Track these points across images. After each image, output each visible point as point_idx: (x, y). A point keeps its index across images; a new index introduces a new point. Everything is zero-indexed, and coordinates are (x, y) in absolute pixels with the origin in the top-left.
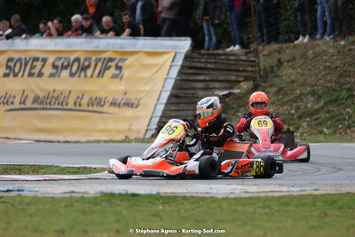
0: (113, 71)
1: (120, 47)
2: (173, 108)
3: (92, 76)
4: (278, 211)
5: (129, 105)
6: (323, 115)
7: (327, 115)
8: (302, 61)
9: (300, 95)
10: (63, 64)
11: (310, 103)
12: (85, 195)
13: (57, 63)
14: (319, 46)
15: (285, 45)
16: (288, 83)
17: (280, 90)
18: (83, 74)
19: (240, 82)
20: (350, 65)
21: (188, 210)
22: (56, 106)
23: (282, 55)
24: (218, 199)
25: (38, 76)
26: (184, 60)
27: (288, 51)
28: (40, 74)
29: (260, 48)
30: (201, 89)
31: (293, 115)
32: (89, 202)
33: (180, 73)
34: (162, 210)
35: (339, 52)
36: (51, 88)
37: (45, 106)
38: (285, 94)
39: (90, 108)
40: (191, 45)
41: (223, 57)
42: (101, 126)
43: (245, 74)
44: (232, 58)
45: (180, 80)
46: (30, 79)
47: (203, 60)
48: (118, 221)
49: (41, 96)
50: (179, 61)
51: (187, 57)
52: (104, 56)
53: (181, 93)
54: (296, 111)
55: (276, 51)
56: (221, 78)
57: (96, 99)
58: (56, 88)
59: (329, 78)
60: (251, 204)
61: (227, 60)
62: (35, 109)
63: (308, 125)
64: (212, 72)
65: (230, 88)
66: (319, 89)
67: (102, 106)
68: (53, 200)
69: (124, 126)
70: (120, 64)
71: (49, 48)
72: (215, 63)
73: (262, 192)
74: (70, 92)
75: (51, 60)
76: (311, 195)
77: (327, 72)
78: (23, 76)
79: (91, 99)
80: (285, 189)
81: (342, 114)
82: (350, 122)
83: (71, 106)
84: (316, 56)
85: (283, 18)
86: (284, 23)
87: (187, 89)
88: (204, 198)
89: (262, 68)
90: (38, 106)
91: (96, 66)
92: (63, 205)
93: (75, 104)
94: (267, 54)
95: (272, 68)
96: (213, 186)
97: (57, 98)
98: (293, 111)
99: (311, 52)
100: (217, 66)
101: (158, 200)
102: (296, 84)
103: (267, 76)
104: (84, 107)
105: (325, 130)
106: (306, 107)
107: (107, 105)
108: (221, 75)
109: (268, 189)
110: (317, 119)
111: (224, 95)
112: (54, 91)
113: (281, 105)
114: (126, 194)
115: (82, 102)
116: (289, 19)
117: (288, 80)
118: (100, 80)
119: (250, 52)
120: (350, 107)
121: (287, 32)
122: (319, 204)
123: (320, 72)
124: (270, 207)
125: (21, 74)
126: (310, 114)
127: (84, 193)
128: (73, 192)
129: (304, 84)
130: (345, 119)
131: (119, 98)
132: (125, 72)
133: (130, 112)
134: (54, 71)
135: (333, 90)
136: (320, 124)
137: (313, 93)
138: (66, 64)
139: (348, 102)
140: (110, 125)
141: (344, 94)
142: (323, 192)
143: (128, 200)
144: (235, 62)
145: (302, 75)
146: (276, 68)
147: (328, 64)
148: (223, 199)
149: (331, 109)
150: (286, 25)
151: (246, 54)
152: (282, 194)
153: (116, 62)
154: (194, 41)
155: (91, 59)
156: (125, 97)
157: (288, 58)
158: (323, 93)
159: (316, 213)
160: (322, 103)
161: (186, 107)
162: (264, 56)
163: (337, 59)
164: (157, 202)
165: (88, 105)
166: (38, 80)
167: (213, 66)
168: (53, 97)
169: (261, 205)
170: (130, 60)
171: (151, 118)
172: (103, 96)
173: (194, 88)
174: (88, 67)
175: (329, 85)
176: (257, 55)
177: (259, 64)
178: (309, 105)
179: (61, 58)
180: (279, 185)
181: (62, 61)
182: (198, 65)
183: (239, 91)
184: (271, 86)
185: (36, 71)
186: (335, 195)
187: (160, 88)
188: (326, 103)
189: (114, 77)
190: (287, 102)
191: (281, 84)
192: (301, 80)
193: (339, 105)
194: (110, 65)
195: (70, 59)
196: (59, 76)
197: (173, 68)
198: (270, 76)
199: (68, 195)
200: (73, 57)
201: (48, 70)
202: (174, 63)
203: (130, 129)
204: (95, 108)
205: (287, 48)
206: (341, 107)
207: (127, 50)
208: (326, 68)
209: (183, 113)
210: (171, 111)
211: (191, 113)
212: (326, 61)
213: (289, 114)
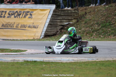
1: (31, 8)
2: (50, 28)
3: (22, 18)
4: (84, 67)
5: (34, 27)
6: (101, 31)
7: (102, 31)
8: (93, 13)
9: (93, 24)
11: (96, 27)
12: (19, 61)
13: (10, 13)
16: (89, 20)
17: (86, 22)
18: (19, 17)
19: (72, 20)
20: (110, 14)
21: (53, 67)
22: (10, 28)
23: (87, 11)
24: (64, 63)
26: (53, 12)
27: (88, 9)
28: (4, 17)
29: (79, 8)
30: (59, 22)
31: (90, 31)
32: (20, 64)
33: (52, 17)
34: (44, 67)
36: (8, 21)
37: (6, 28)
38: (88, 24)
39: (21, 28)
40: (56, 7)
41: (66, 11)
43: (74, 17)
44: (70, 11)
45: (52, 19)
46: (1, 18)
47: (59, 12)
48: (29, 71)
49: (5, 24)
50: (52, 13)
51: (54, 11)
52: (26, 11)
53: (52, 23)
54: (91, 30)
55: (84, 9)
56: (66, 18)
57: (23, 25)
59: (102, 18)
60: (75, 64)
61: (68, 12)
62: (3, 28)
63: (96, 34)
64: (63, 16)
65: (69, 22)
66: (99, 22)
67: (25, 28)
68: (7, 63)
70: (31, 13)
71: (7, 8)
72: (64, 13)
73: (79, 60)
74: (14, 23)
75: (8, 12)
76: (96, 61)
77: (102, 16)
79: (22, 25)
80: (87, 59)
81: (107, 31)
82: (110, 33)
83: (15, 27)
84: (98, 11)
87: (54, 22)
88: (59, 63)
89: (80, 15)
90: (4, 28)
91: (23, 14)
92: (11, 65)
93: (16, 27)
94: (81, 10)
96: (62, 58)
97: (10, 25)
98: (90, 30)
100: (64, 14)
101: (43, 63)
102: (91, 20)
103: (81, 18)
104: (19, 28)
105: (101, 36)
106: (95, 28)
107: (27, 27)
108: (66, 17)
109: (81, 59)
110: (98, 32)
111: (67, 24)
112: (9, 22)
113: (86, 28)
114: (32, 61)
115: (18, 26)
117: (89, 19)
118: (25, 19)
119: (75, 10)
121: (88, 3)
122: (98, 65)
123: (100, 16)
124: (81, 66)
126: (96, 30)
127: (18, 60)
128: (14, 60)
129: (94, 21)
130: (108, 33)
131: (31, 25)
132: (33, 16)
133: (35, 30)
134: (9, 16)
135: (104, 23)
136: (100, 34)
137: (97, 24)
138: (13, 13)
139: (109, 27)
141: (108, 24)
142: (99, 60)
143: (33, 63)
144: (71, 13)
146: (84, 15)
148: (66, 63)
149: (103, 29)
152: (85, 61)
153: (30, 12)
154: (56, 6)
156: (33, 25)
157: (88, 12)
158: (101, 24)
159: (97, 68)
160: (100, 27)
161: (54, 28)
162: (80, 11)
163: (105, 12)
164: (43, 64)
165: (21, 27)
166: (4, 19)
167: (63, 14)
168: (8, 24)
169: (78, 65)
170: (35, 12)
171: (42, 32)
172: (26, 24)
173: (57, 22)
174: (21, 14)
175: (103, 21)
176: (78, 11)
177: (79, 14)
178: (96, 28)
179: (11, 11)
180: (85, 57)
181: (12, 12)
182: (58, 14)
183: (72, 23)
184: (83, 21)
185: (3, 15)
186: (104, 61)
187: (45, 22)
189: (29, 18)
190: (88, 26)
191: (86, 20)
192: (93, 19)
193: (106, 27)
194: (28, 14)
195: (14, 12)
196: (11, 17)
197: (49, 15)
198: (82, 18)
199: (13, 61)
200: (15, 11)
201: (7, 15)
202: (50, 13)
204: (23, 28)
206: (107, 28)
207: (33, 9)
208: (101, 15)
209: (53, 30)
210: (49, 29)
211: (56, 30)
212: (101, 13)
213: (89, 30)
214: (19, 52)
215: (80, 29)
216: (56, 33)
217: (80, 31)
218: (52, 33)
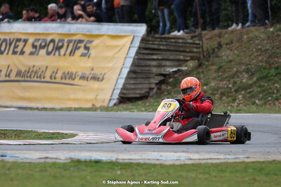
0: (82, 50)
1: (88, 31)
2: (132, 82)
3: (64, 55)
4: (215, 177)
5: (95, 78)
6: (256, 89)
7: (259, 89)
8: (238, 44)
9: (237, 72)
10: (41, 44)
11: (245, 79)
13: (35, 44)
14: (252, 32)
15: (224, 31)
16: (227, 63)
17: (220, 67)
18: (57, 53)
19: (187, 61)
20: (278, 48)
21: (141, 175)
22: (35, 79)
23: (222, 39)
24: (166, 166)
25: (20, 54)
26: (140, 43)
27: (226, 36)
28: (22, 53)
30: (155, 66)
31: (231, 88)
33: (137, 53)
34: (120, 175)
35: (268, 37)
36: (31, 64)
37: (26, 79)
38: (224, 72)
39: (64, 81)
40: (147, 30)
41: (173, 40)
42: (72, 96)
43: (191, 54)
44: (181, 41)
45: (138, 59)
46: (14, 56)
47: (156, 43)
49: (23, 70)
50: (137, 43)
51: (143, 40)
52: (74, 38)
53: (138, 69)
54: (233, 86)
55: (216, 35)
56: (172, 57)
57: (68, 73)
58: (35, 64)
59: (260, 58)
60: (194, 170)
61: (176, 42)
62: (19, 81)
63: (243, 97)
64: (164, 53)
65: (179, 66)
66: (253, 68)
67: (74, 79)
69: (91, 96)
70: (88, 45)
71: (29, 31)
72: (166, 45)
73: (203, 159)
74: (47, 68)
75: (31, 41)
76: (244, 162)
77: (258, 53)
78: (8, 53)
79: (64, 73)
80: (222, 156)
81: (271, 89)
82: (278, 95)
83: (48, 79)
84: (250, 40)
85: (222, 8)
86: (224, 12)
87: (142, 66)
89: (205, 49)
90: (20, 79)
91: (68, 46)
93: (51, 77)
94: (209, 38)
95: (213, 49)
96: (162, 154)
97: (36, 72)
98: (231, 86)
99: (245, 37)
100: (168, 47)
102: (233, 63)
103: (209, 57)
104: (58, 80)
105: (257, 101)
106: (241, 82)
107: (78, 78)
108: (171, 55)
110: (250, 92)
111: (173, 72)
112: (34, 66)
113: (221, 80)
115: (57, 76)
116: (227, 9)
117: (227, 60)
118: (72, 58)
119: (195, 37)
120: (278, 83)
121: (226, 20)
122: (250, 170)
123: (253, 53)
124: (208, 173)
125: (6, 52)
126: (245, 88)
127: (56, 158)
128: (47, 158)
129: (240, 63)
130: (273, 93)
131: (87, 73)
132: (92, 52)
133: (96, 85)
134: (34, 50)
135: (264, 69)
136: (253, 97)
137: (247, 71)
138: (43, 44)
139: (277, 79)
140: (79, 95)
141: (273, 72)
142: (253, 160)
144: (183, 45)
145: (238, 56)
146: (216, 50)
147: (260, 47)
148: (171, 165)
149: (262, 84)
150: (225, 14)
151: (192, 38)
153: (84, 43)
154: (148, 27)
155: (64, 40)
156: (92, 72)
157: (226, 42)
158: (255, 71)
159: (247, 179)
160: (255, 79)
161: (142, 81)
162: (207, 39)
163: (267, 43)
164: (115, 167)
165: (62, 79)
166: (21, 57)
167: (165, 48)
168: (32, 71)
170: (96, 42)
171: (114, 90)
172: (74, 72)
173: (149, 66)
174: (62, 47)
175: (261, 64)
176: (201, 39)
177: (202, 46)
178: (244, 81)
179: (39, 40)
180: (217, 152)
181: (40, 42)
182: (153, 46)
183: (186, 68)
184: (212, 64)
185: (19, 50)
186: (263, 162)
187: (121, 65)
188: (258, 79)
189: (83, 55)
190: (227, 77)
191: (220, 63)
192: (238, 60)
193: (269, 81)
194: (80, 46)
195: (46, 40)
196: (37, 54)
197: (131, 49)
198: (212, 56)
200: (49, 39)
201: (28, 49)
202: (133, 45)
203: (96, 99)
204: (67, 81)
205: (226, 33)
206: (270, 83)
207: (94, 33)
208: (258, 50)
209: (140, 86)
210: (130, 84)
211: (147, 86)
212: (258, 45)
213: (228, 87)
214: (57, 138)
215: (206, 85)
216: (146, 94)
217: (205, 88)
218: (138, 92)
